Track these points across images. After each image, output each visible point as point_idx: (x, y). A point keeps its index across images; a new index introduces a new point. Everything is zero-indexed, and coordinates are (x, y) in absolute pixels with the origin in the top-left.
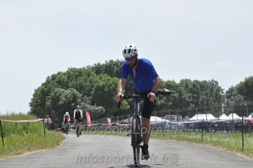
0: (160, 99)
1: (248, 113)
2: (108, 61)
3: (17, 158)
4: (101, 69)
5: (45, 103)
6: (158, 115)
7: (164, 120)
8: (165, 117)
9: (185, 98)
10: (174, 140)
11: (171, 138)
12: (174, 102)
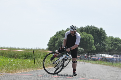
0: (111, 46)
2: (87, 26)
3: (41, 70)
4: (83, 30)
5: (55, 44)
6: (110, 54)
7: (113, 57)
8: (113, 55)
10: (117, 67)
11: (116, 66)
12: (118, 48)
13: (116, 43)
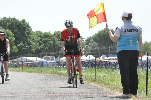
0: (40, 45)
1: (99, 55)
2: (2, 18)
7: (42, 60)
8: (44, 58)
9: (57, 44)
11: (46, 73)
12: (50, 47)
13: (45, 39)
